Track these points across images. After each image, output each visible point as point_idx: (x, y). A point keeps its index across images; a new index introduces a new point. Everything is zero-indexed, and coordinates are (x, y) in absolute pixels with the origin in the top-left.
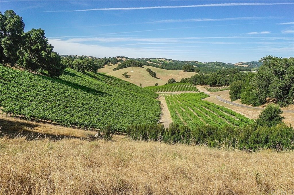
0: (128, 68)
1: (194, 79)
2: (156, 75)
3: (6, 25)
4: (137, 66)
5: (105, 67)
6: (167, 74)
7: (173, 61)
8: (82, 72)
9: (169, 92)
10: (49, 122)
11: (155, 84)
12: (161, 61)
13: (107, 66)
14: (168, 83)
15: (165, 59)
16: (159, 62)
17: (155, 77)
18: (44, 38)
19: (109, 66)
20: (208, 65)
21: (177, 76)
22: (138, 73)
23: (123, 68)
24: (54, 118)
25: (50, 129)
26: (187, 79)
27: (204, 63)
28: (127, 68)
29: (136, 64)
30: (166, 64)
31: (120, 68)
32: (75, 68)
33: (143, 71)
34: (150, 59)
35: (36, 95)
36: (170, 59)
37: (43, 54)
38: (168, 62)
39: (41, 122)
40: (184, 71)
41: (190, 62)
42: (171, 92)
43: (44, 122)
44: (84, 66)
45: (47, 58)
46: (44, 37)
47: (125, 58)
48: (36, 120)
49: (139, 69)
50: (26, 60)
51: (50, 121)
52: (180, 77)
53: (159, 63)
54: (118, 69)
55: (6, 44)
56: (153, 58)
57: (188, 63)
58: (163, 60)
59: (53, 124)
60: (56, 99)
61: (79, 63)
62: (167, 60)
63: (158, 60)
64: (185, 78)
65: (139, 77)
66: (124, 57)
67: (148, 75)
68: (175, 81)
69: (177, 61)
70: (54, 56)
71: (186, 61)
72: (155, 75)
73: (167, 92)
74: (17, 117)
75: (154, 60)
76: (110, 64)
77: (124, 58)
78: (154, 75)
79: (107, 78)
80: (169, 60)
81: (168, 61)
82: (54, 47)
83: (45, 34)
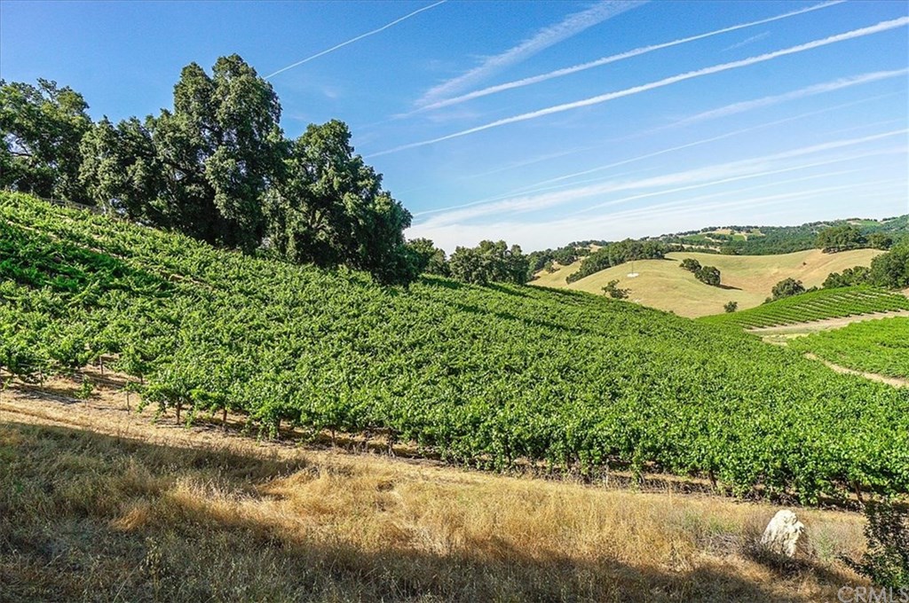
0: (618, 266)
1: (888, 265)
2: (721, 276)
3: (218, 103)
4: (646, 258)
5: (539, 277)
6: (758, 269)
7: (763, 229)
8: (478, 283)
9: (791, 327)
10: (378, 442)
11: (725, 307)
12: (718, 238)
13: (547, 273)
14: (771, 296)
15: (731, 228)
16: (713, 241)
17: (718, 285)
18: (349, 152)
19: (552, 271)
20: (902, 224)
21: (801, 270)
22: (655, 279)
23: (600, 270)
24: (401, 416)
25: (381, 488)
26: (851, 273)
27: (885, 220)
28: (615, 267)
29: (641, 252)
30: (741, 244)
31: (589, 273)
32: (457, 273)
33: (671, 268)
34: (680, 237)
35: (321, 330)
36: (748, 227)
37: (349, 205)
38: (746, 238)
39: (335, 448)
40: (824, 252)
41: (828, 223)
42: (803, 326)
43: (348, 446)
44: (484, 263)
45: (361, 217)
46: (347, 148)
47: (597, 243)
48: (306, 436)
49: (656, 266)
50: (296, 235)
51: (382, 440)
52: (812, 273)
53: (712, 244)
54: (582, 276)
55: (219, 173)
56: (689, 232)
57: (820, 230)
58: (728, 232)
59: (402, 454)
60: (406, 343)
61: (467, 254)
62: (739, 229)
63: (709, 235)
64: (845, 271)
65: (661, 290)
66: (592, 242)
67: (690, 280)
68: (802, 288)
69: (777, 229)
70: (387, 208)
71: (811, 224)
72: (718, 276)
73: (783, 327)
74: (213, 424)
75: (694, 237)
76: (555, 264)
77: (592, 245)
78: (712, 278)
79: (560, 297)
80: (748, 229)
81: (743, 233)
82: (383, 177)
83: (350, 136)
